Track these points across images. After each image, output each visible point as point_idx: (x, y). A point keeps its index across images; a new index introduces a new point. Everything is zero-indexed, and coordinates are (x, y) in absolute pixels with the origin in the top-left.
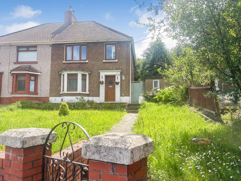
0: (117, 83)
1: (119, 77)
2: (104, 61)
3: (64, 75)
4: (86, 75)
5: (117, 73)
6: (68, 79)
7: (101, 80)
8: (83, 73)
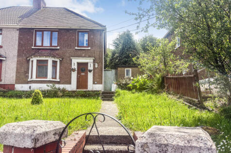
0: (90, 71)
1: (92, 65)
2: (76, 48)
3: (32, 61)
4: (57, 61)
5: (90, 61)
6: (37, 65)
7: (73, 67)
8: (54, 59)
